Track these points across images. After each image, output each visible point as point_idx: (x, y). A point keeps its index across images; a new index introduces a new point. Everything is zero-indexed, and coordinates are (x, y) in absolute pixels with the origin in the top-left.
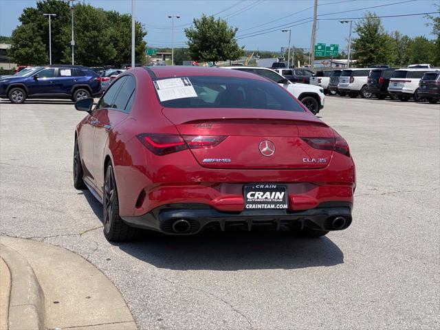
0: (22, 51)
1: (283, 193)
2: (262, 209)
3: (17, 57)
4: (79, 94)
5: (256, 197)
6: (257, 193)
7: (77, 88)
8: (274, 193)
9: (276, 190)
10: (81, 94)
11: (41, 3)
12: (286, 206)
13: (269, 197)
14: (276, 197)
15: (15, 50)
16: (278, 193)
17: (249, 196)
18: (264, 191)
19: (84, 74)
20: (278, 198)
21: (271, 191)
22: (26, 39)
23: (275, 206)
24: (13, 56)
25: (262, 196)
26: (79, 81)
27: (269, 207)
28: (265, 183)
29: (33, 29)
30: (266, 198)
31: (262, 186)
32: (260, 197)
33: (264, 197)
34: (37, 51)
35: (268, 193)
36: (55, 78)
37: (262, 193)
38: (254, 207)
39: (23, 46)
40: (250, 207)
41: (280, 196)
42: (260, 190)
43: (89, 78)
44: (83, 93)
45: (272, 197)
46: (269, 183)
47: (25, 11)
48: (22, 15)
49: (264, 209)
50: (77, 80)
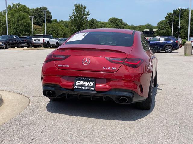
0: (161, 31)
1: (93, 83)
2: (81, 89)
3: (159, 34)
4: (167, 49)
5: (80, 83)
6: (81, 82)
7: (166, 46)
8: (89, 82)
9: (90, 81)
10: (168, 48)
11: (175, 11)
12: (93, 89)
13: (86, 84)
14: (90, 84)
15: (158, 31)
16: (91, 83)
17: (77, 83)
18: (84, 81)
19: (170, 40)
20: (91, 85)
21: (88, 81)
22: (163, 26)
23: (88, 88)
24: (157, 34)
25: (83, 83)
26: (168, 42)
27: (85, 88)
28: (85, 77)
29: (166, 22)
30: (85, 84)
31: (83, 79)
32: (82, 84)
33: (84, 84)
34: (167, 31)
35: (86, 82)
36: (157, 42)
37: (83, 82)
38: (78, 88)
39: (162, 29)
40: (76, 88)
41: (92, 84)
42: (82, 80)
43: (172, 41)
44: (169, 48)
45: (88, 84)
46: (87, 78)
47: (168, 14)
48: (166, 16)
49: (82, 89)
50: (167, 42)
